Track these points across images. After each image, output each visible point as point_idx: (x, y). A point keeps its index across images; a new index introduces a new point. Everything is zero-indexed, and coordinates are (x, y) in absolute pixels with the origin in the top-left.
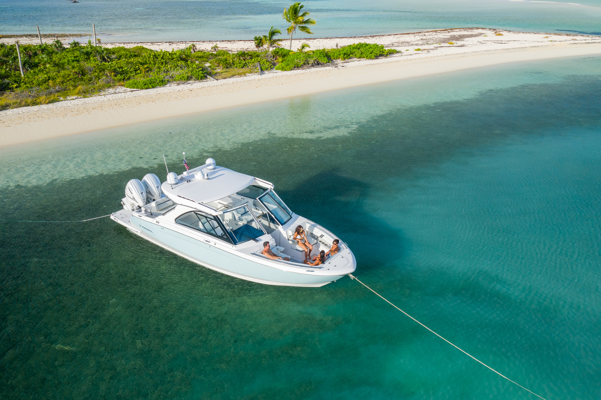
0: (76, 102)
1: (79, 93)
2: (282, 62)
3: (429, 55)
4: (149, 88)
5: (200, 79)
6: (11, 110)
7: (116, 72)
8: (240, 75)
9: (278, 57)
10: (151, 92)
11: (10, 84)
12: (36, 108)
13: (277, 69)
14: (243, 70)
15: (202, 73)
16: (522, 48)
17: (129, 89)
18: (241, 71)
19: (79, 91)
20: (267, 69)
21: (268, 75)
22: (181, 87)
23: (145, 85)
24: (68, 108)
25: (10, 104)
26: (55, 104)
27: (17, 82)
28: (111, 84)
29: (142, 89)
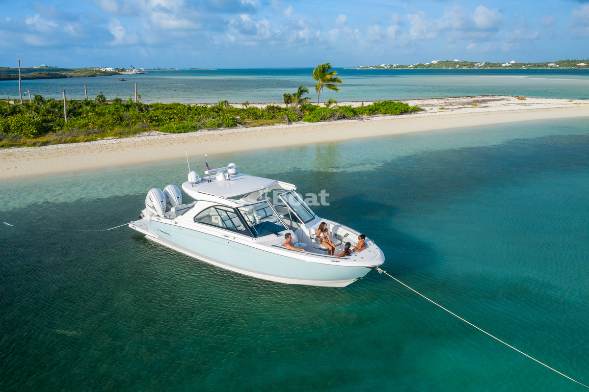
0: (112, 141)
1: (116, 135)
2: (309, 115)
3: (453, 113)
4: (181, 132)
5: (230, 126)
6: (51, 146)
7: (151, 119)
8: (268, 124)
9: (305, 111)
10: (183, 135)
11: (54, 127)
12: (74, 145)
13: (305, 121)
14: (272, 121)
15: (232, 122)
16: (546, 108)
17: (162, 133)
18: (270, 121)
19: (116, 132)
20: (294, 120)
21: (295, 125)
22: (212, 132)
23: (178, 129)
24: (104, 146)
25: (51, 141)
26: (92, 142)
27: (60, 126)
28: (147, 128)
29: (175, 133)
